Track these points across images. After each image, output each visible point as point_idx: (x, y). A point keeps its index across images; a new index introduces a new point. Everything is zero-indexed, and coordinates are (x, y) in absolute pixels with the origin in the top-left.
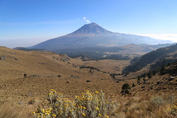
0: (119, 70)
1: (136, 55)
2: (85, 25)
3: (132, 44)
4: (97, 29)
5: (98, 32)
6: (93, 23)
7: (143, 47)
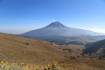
0: (80, 51)
1: (86, 42)
2: (53, 23)
3: (83, 35)
4: (60, 25)
5: (60, 27)
6: (57, 22)
7: (89, 37)
